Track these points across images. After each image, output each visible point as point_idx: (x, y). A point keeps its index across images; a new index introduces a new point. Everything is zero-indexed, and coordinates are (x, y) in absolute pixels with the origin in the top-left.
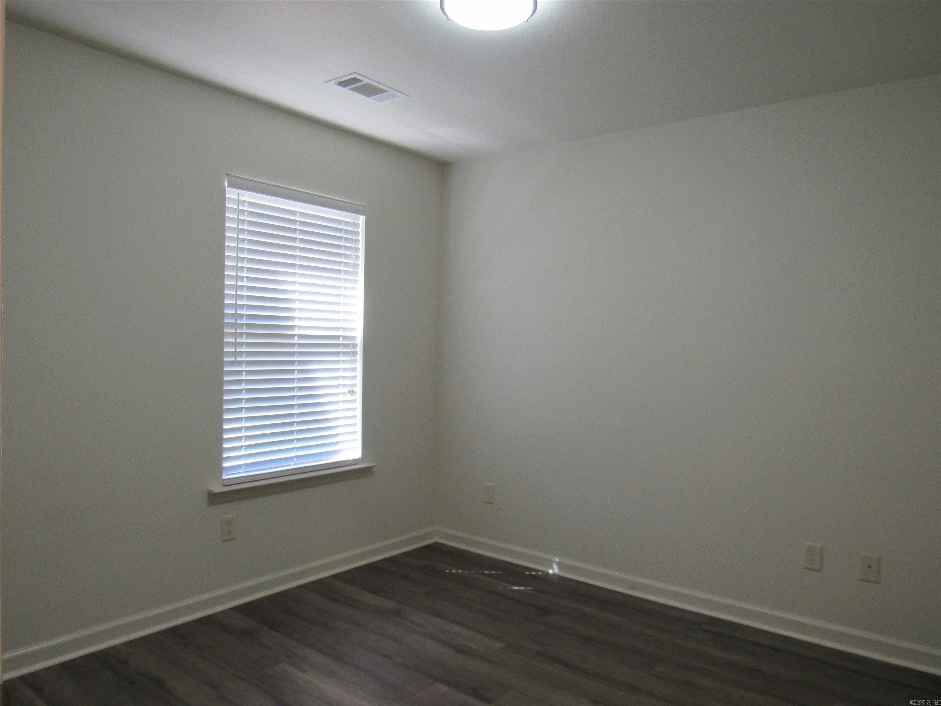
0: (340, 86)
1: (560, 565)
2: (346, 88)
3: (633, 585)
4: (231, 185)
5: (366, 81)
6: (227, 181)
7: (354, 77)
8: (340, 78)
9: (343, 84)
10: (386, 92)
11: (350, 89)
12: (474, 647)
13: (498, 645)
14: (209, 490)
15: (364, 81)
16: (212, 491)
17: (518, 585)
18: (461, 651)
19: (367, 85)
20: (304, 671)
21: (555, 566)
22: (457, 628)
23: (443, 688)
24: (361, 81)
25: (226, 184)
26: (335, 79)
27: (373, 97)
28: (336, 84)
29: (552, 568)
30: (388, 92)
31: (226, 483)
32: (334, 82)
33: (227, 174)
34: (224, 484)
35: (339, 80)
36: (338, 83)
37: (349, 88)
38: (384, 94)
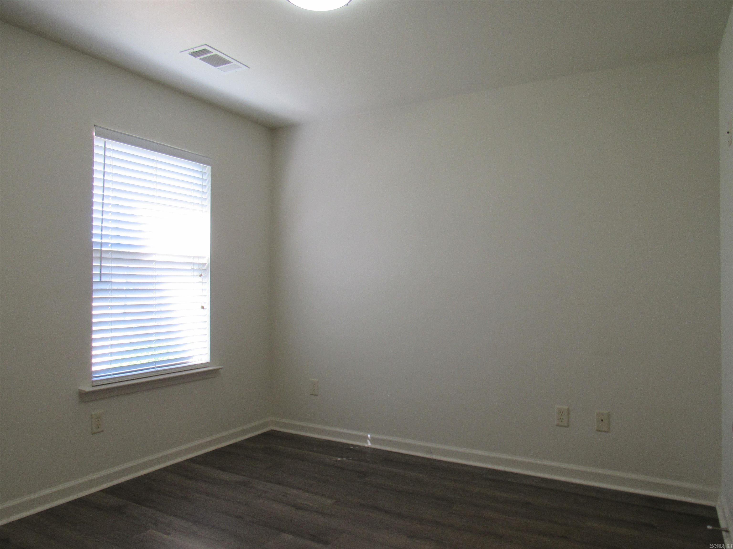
0: (193, 56)
1: (373, 440)
2: (197, 58)
3: (430, 450)
4: (98, 135)
5: (214, 52)
6: (94, 132)
7: (205, 48)
8: (193, 49)
9: (195, 54)
10: (230, 63)
11: (201, 59)
12: (310, 504)
13: (329, 502)
14: (79, 390)
15: (213, 52)
16: (81, 390)
17: (341, 457)
18: (300, 508)
19: (215, 56)
20: (169, 534)
21: (368, 441)
22: (295, 492)
23: (288, 537)
24: (210, 52)
25: (94, 134)
26: (188, 50)
27: (219, 67)
28: (189, 54)
29: (367, 443)
30: (232, 63)
31: (95, 384)
32: (188, 52)
33: (95, 125)
34: (93, 386)
35: (192, 51)
36: (191, 53)
37: (199, 58)
38: (229, 65)
